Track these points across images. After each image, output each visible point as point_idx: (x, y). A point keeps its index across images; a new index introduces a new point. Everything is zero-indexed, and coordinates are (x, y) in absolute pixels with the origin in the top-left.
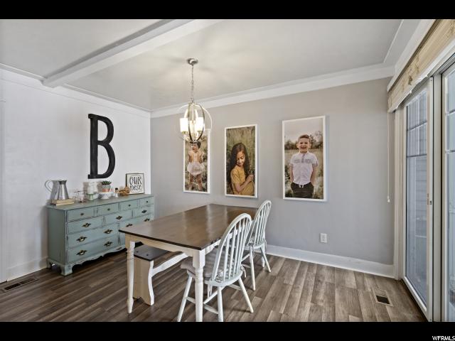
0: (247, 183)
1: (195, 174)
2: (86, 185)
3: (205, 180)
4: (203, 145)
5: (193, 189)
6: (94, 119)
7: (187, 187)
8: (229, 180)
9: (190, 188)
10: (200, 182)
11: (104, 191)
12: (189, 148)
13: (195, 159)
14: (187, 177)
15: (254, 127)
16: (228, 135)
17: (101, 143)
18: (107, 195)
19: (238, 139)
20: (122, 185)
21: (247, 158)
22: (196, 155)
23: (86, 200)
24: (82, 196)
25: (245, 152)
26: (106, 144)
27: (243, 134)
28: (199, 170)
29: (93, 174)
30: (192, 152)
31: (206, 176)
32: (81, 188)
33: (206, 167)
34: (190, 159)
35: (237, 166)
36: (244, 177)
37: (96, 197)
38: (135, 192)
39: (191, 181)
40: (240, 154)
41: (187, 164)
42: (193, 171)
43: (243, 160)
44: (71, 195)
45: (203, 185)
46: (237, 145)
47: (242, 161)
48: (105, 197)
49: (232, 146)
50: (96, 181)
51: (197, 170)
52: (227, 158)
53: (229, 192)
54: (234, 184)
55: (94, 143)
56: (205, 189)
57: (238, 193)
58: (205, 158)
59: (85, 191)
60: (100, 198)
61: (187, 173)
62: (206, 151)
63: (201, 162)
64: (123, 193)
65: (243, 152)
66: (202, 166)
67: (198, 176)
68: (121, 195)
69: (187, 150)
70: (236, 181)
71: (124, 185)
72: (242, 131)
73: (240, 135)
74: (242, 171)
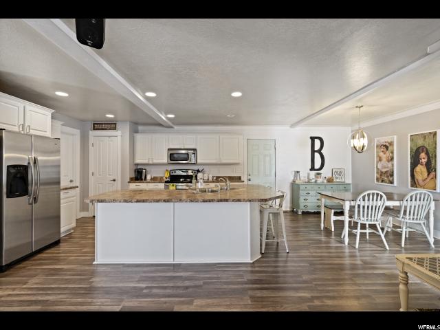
0: (429, 178)
1: (384, 170)
2: (309, 174)
3: (392, 175)
4: (390, 148)
5: (382, 181)
6: (313, 139)
7: (378, 180)
8: (413, 176)
9: (380, 181)
10: (388, 177)
11: (318, 178)
12: (379, 150)
13: (384, 159)
14: (377, 173)
15: (436, 132)
16: (412, 140)
17: (317, 151)
18: (320, 180)
19: (420, 143)
20: (329, 175)
21: (429, 158)
22: (385, 156)
23: (308, 182)
24: (307, 180)
25: (427, 154)
26: (319, 151)
27: (425, 138)
28: (388, 168)
29: (313, 169)
30: (381, 154)
31: (393, 172)
32: (306, 176)
33: (393, 165)
34: (380, 159)
35: (419, 165)
36: (426, 174)
37: (313, 181)
38: (338, 180)
39: (381, 175)
40: (423, 155)
41: (377, 162)
42: (382, 168)
43: (426, 160)
44: (302, 178)
45: (391, 179)
46: (419, 148)
47: (424, 161)
48: (319, 182)
49: (415, 148)
50: (314, 172)
51: (385, 168)
52: (411, 158)
53: (412, 186)
54: (417, 180)
55: (313, 151)
56: (392, 182)
57: (421, 187)
58: (392, 159)
59: (308, 177)
60: (316, 181)
61: (378, 169)
62: (392, 153)
63: (388, 162)
64: (330, 180)
65: (426, 154)
66: (390, 165)
67: (386, 172)
68: (329, 181)
69: (377, 152)
70: (419, 177)
71: (331, 176)
72: (424, 136)
73: (422, 139)
74: (424, 169)
